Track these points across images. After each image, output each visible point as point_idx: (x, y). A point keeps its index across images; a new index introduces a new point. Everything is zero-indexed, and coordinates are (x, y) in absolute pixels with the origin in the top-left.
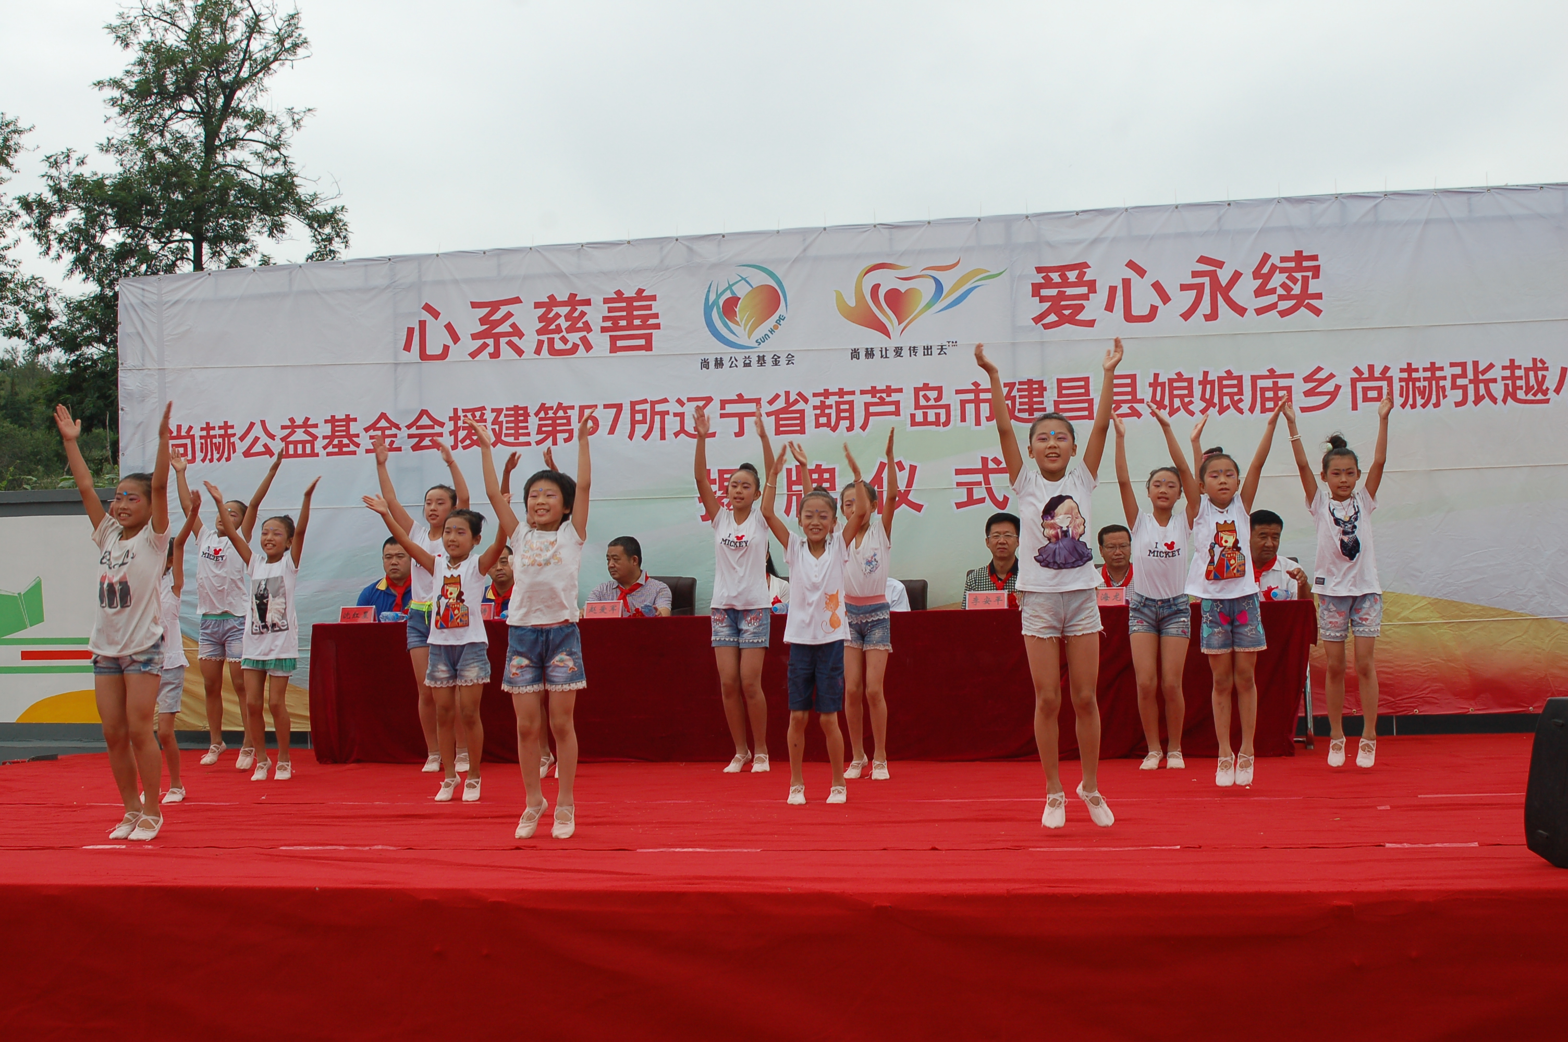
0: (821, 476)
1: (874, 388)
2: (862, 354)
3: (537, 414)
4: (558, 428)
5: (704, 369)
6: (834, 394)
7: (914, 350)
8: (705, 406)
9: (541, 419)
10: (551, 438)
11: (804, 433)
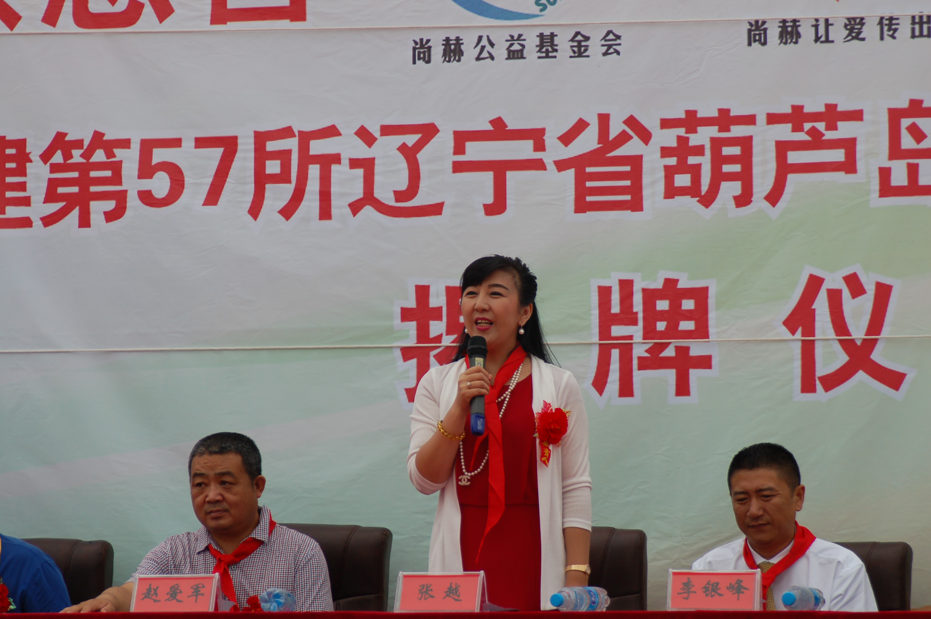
0: (675, 305)
1: (798, 109)
2: (773, 33)
3: (46, 156)
4: (93, 189)
5: (420, 63)
6: (708, 122)
7: (890, 25)
8: (420, 145)
9: (55, 168)
10: (76, 212)
11: (641, 209)
